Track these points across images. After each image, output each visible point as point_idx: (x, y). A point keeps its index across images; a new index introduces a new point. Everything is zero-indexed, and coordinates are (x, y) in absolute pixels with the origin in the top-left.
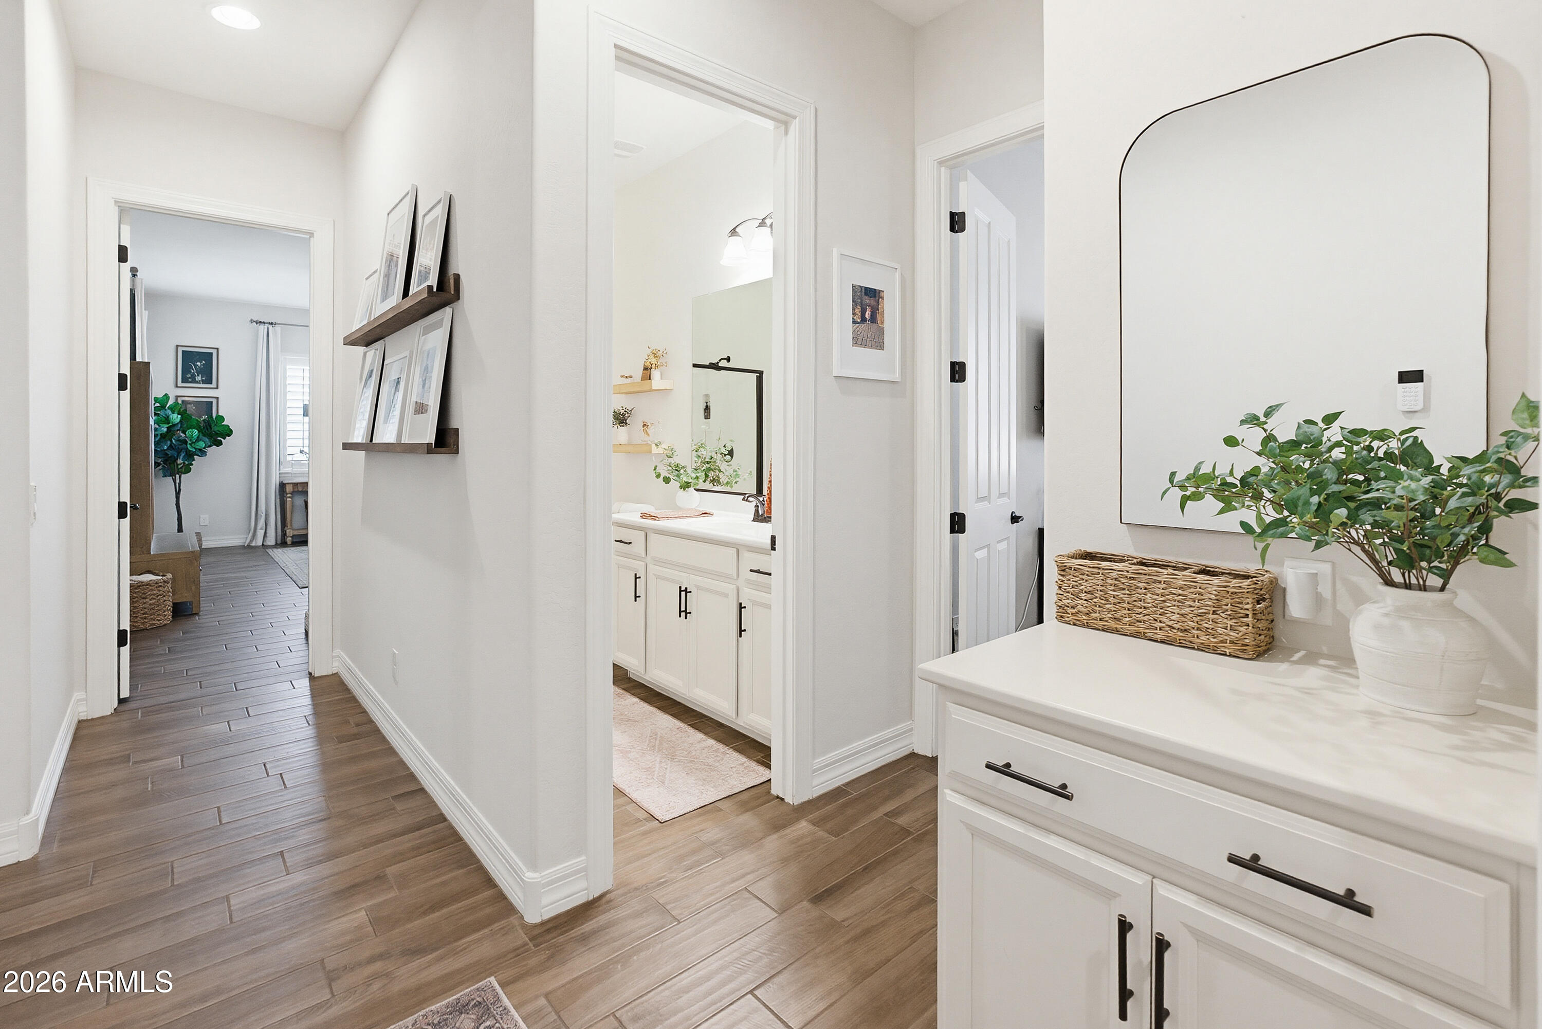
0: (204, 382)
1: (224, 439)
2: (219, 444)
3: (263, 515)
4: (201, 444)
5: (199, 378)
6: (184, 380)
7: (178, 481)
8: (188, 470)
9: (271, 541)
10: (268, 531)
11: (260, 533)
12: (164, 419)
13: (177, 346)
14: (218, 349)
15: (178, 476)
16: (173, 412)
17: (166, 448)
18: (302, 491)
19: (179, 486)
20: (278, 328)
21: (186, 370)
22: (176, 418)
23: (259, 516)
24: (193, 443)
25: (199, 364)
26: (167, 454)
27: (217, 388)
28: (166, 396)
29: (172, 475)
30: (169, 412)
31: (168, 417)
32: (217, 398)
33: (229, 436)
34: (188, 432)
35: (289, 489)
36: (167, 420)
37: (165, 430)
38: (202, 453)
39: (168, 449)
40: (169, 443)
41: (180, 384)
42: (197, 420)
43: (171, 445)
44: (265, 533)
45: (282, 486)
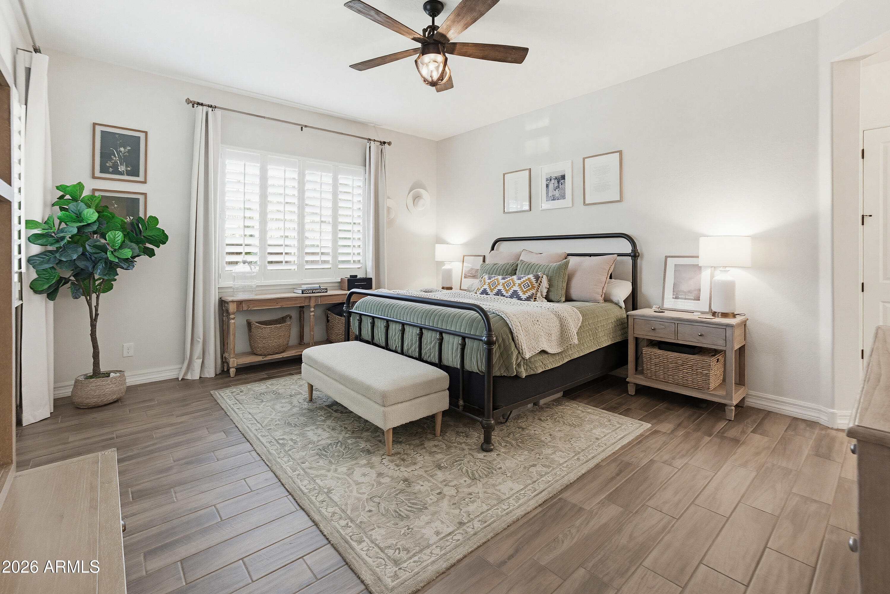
0: (129, 174)
1: (158, 247)
2: (151, 253)
3: (201, 341)
4: (127, 253)
5: (122, 168)
6: (104, 169)
7: (94, 303)
8: (107, 287)
9: (210, 372)
10: (206, 362)
11: (197, 363)
12: (74, 216)
13: (95, 124)
14: (146, 133)
15: (94, 296)
16: (89, 207)
17: (75, 257)
18: (247, 310)
19: (96, 310)
20: (218, 112)
21: (105, 156)
22: (91, 215)
23: (195, 342)
24: (115, 250)
25: (122, 149)
26: (77, 267)
27: (145, 182)
28: (80, 186)
29: (87, 294)
30: (82, 205)
31: (80, 214)
32: (145, 194)
33: (164, 243)
34: (110, 235)
35: (232, 308)
36: (79, 217)
37: (75, 231)
38: (129, 263)
39: (78, 258)
40: (80, 250)
41: (98, 174)
42: (122, 221)
43: (83, 254)
44: (203, 362)
45: (222, 303)
